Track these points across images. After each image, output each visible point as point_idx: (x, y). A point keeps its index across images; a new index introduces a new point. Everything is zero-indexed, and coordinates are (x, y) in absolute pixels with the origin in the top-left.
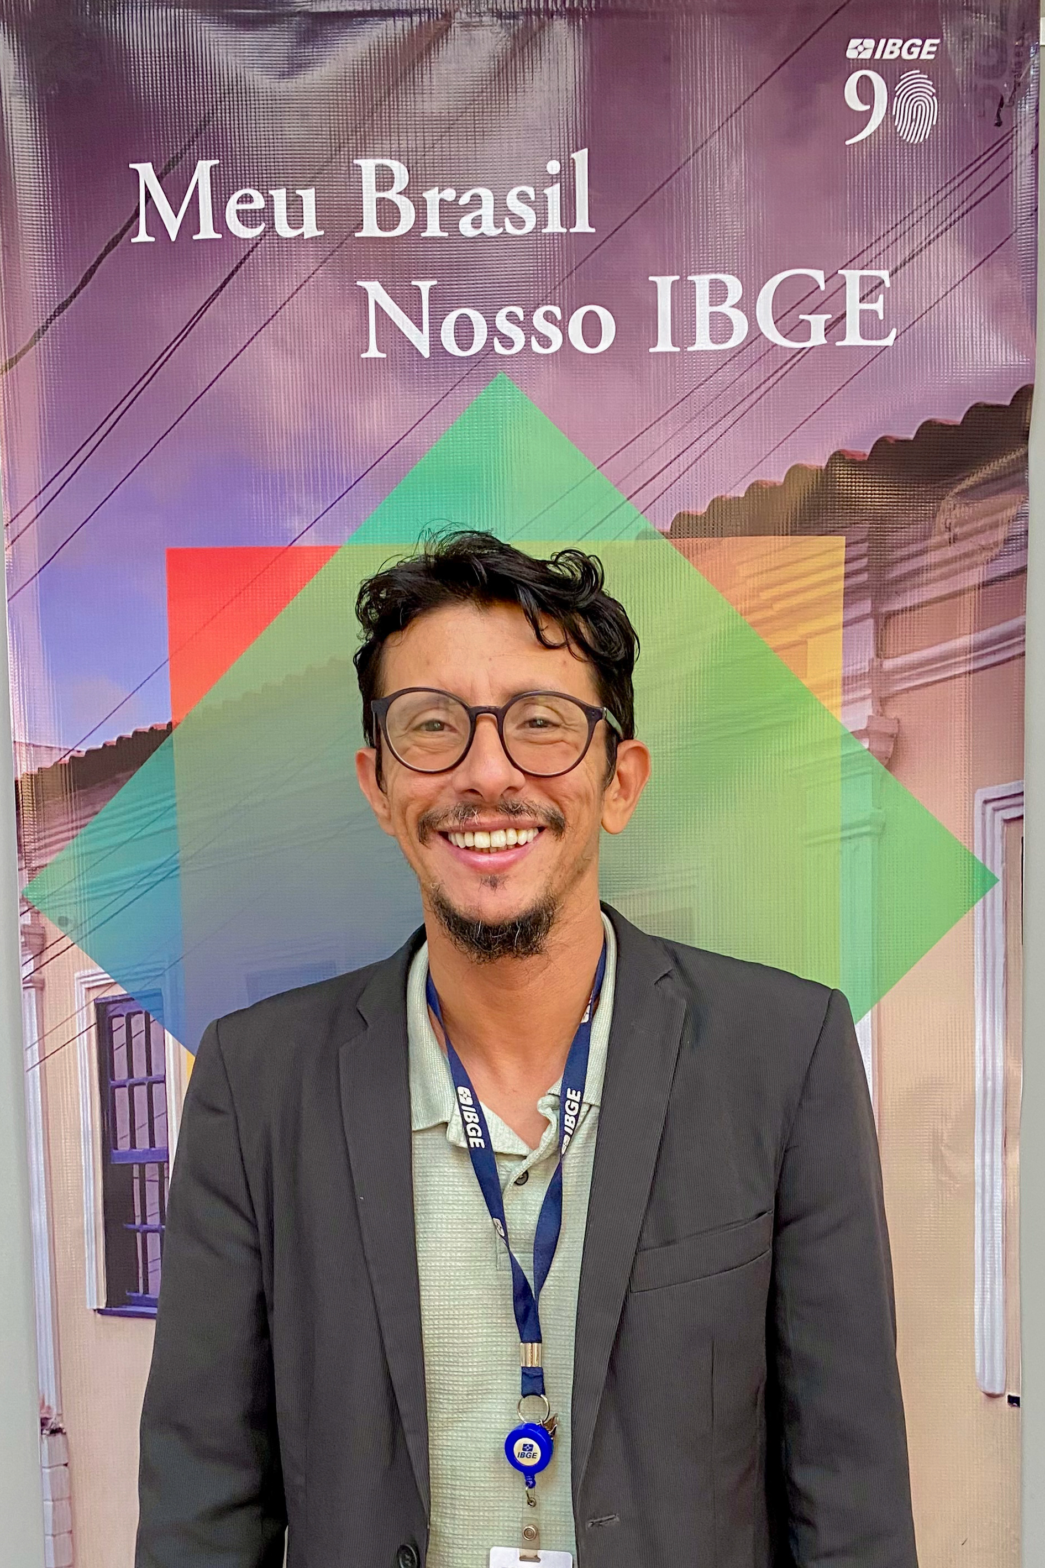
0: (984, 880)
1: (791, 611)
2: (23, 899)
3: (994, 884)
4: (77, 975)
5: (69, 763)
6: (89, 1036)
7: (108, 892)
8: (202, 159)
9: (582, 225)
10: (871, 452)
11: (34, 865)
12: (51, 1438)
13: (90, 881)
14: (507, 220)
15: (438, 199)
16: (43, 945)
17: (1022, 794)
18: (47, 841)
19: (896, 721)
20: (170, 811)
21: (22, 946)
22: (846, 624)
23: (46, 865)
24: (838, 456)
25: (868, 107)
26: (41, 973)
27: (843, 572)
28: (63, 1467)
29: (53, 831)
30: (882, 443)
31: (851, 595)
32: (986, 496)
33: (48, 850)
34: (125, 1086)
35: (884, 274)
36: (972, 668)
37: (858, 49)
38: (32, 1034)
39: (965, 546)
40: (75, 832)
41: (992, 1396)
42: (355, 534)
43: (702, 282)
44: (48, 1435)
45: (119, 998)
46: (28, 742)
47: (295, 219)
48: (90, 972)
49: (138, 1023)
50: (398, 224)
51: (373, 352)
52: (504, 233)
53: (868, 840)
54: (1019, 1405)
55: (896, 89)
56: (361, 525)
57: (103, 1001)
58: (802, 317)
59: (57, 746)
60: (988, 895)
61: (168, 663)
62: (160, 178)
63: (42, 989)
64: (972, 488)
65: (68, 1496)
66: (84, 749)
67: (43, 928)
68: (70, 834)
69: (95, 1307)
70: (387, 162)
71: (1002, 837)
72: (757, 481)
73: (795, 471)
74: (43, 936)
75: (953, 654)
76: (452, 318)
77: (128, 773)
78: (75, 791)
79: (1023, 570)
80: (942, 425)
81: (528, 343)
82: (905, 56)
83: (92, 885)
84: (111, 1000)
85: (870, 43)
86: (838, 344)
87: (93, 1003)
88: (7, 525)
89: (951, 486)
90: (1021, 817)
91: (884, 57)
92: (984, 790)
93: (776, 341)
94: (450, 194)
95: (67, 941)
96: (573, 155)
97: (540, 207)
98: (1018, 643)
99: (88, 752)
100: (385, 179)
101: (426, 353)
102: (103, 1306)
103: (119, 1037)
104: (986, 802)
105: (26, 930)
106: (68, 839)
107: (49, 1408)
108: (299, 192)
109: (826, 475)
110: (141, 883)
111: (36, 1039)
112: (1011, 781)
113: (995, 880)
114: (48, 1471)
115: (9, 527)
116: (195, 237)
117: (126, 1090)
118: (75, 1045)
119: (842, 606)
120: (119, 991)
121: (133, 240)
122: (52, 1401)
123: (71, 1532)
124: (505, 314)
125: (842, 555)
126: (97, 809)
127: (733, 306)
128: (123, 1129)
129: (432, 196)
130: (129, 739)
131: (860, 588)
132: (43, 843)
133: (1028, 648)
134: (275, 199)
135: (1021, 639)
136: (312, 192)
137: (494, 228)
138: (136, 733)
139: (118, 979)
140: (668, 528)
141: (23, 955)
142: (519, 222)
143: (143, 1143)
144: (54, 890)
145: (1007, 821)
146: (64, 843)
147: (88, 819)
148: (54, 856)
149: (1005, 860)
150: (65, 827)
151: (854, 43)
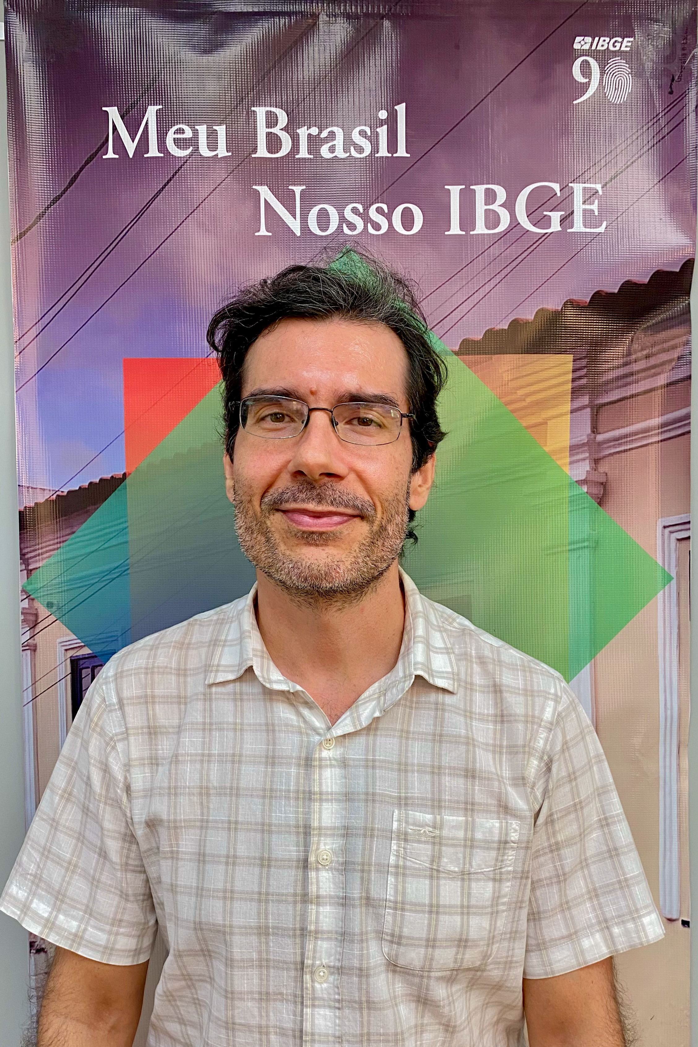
0: (664, 578)
1: (537, 403)
2: (23, 591)
3: (671, 580)
4: (59, 640)
5: (57, 501)
6: (66, 681)
7: (81, 584)
8: (151, 105)
9: (402, 152)
10: (591, 300)
11: (30, 568)
12: (37, 955)
13: (69, 578)
14: (352, 148)
15: (307, 134)
16: (36, 621)
17: (689, 522)
18: (40, 551)
19: (605, 474)
20: (124, 531)
21: (22, 622)
22: (572, 412)
23: (39, 567)
24: (570, 302)
26: (35, 640)
27: (571, 378)
30: (597, 295)
31: (576, 392)
32: (664, 330)
33: (41, 557)
35: (598, 187)
36: (660, 439)
37: (581, 43)
38: (26, 682)
39: (652, 361)
40: (59, 545)
41: (670, 920)
43: (480, 190)
44: (35, 954)
45: (87, 656)
46: (27, 485)
47: (213, 145)
48: (68, 638)
50: (280, 150)
51: (263, 232)
52: (350, 156)
53: (586, 551)
54: (689, 927)
57: (77, 658)
58: (545, 213)
59: (49, 488)
60: (667, 587)
61: (124, 435)
62: (122, 117)
63: (35, 650)
64: (656, 324)
66: (66, 490)
67: (36, 609)
68: (55, 547)
71: (676, 550)
72: (516, 318)
73: (541, 312)
74: (36, 615)
75: (649, 429)
76: (314, 211)
77: (94, 506)
78: (59, 518)
79: (689, 377)
80: (635, 284)
81: (365, 228)
82: (611, 48)
83: (70, 581)
84: (81, 657)
85: (589, 39)
87: (68, 660)
88: (16, 342)
89: (641, 323)
90: (689, 538)
91: (598, 48)
92: (664, 520)
93: (528, 228)
94: (314, 131)
95: (53, 618)
96: (396, 107)
98: (685, 425)
99: (68, 492)
100: (272, 121)
101: (298, 233)
103: (86, 682)
104: (665, 527)
105: (25, 611)
106: (54, 550)
108: (215, 127)
109: (561, 316)
110: (104, 579)
111: (32, 683)
112: (682, 514)
113: (670, 578)
115: (18, 343)
116: (146, 156)
118: (57, 688)
119: (569, 399)
120: (86, 651)
121: (104, 157)
124: (350, 209)
125: (570, 366)
126: (74, 530)
127: (500, 206)
129: (303, 132)
130: (96, 483)
131: (581, 388)
132: (37, 553)
133: (693, 428)
134: (199, 131)
135: (688, 421)
136: (224, 127)
137: (344, 153)
138: (101, 480)
139: (85, 644)
140: (457, 348)
141: (22, 628)
142: (360, 149)
144: (44, 584)
145: (679, 540)
146: (52, 553)
147: (67, 537)
148: (45, 561)
149: (678, 565)
150: (52, 542)
151: (578, 39)
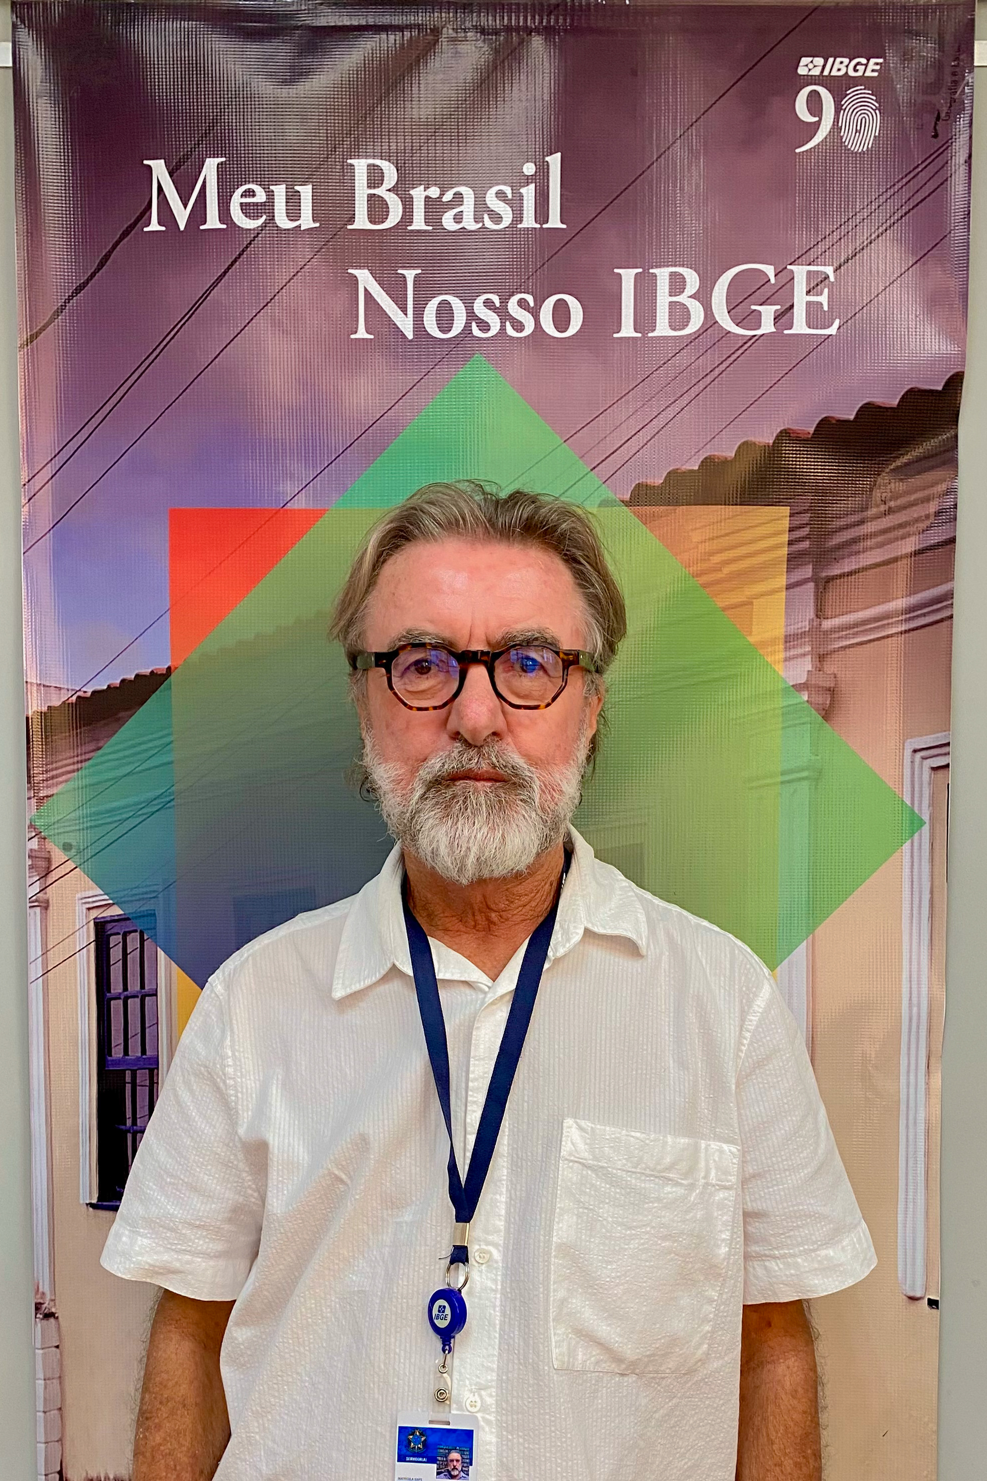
0: (912, 823)
1: (739, 574)
2: (31, 826)
3: (922, 826)
4: (79, 896)
5: (76, 704)
6: (88, 951)
7: (109, 820)
8: (210, 157)
9: (555, 222)
10: (815, 431)
11: (41, 795)
12: (45, 1322)
13: (93, 810)
14: (486, 217)
15: (423, 197)
16: (49, 868)
17: (948, 744)
18: (55, 773)
19: (832, 676)
20: (168, 748)
21: (29, 869)
22: (789, 587)
23: (53, 795)
24: (785, 435)
25: (817, 119)
26: (46, 893)
27: (787, 539)
28: (54, 1349)
29: (60, 764)
30: (825, 423)
31: (794, 560)
32: (919, 473)
33: (55, 780)
34: (120, 998)
35: (829, 270)
36: (903, 629)
37: (808, 66)
38: (35, 950)
39: (901, 517)
40: (79, 766)
41: (913, 1299)
42: (341, 498)
43: (663, 275)
44: (42, 1319)
45: (116, 918)
46: (39, 682)
47: (293, 212)
48: (91, 893)
49: (133, 941)
50: (387, 218)
51: (362, 333)
52: (483, 227)
53: (805, 783)
54: (938, 1308)
55: (843, 103)
56: (347, 490)
57: (102, 920)
58: (753, 307)
59: (66, 687)
60: (916, 836)
61: (168, 613)
62: (171, 174)
63: (46, 908)
64: (906, 465)
65: (58, 1375)
66: (89, 690)
67: (49, 852)
68: (75, 767)
69: (88, 1202)
70: (378, 162)
71: (930, 784)
72: (710, 456)
73: (745, 446)
74: (49, 860)
75: (887, 616)
76: (433, 305)
77: (129, 713)
78: (80, 727)
79: (953, 540)
80: (880, 407)
81: (503, 328)
82: (851, 73)
83: (96, 814)
84: (109, 919)
85: (819, 61)
86: (786, 332)
87: (92, 922)
88: (25, 485)
89: (887, 462)
90: (947, 766)
91: (832, 74)
92: (913, 740)
93: (729, 329)
94: (434, 192)
95: (71, 865)
96: (547, 159)
97: (516, 205)
98: (946, 607)
99: (94, 693)
100: (375, 178)
101: (410, 336)
102: (94, 1201)
103: (116, 954)
104: (915, 751)
105: (34, 854)
106: (73, 771)
107: (43, 1293)
108: (297, 188)
109: (773, 452)
110: (140, 813)
111: (40, 953)
112: (938, 732)
113: (922, 823)
114: (41, 1352)
115: (26, 486)
116: (202, 227)
117: (121, 1002)
118: (75, 960)
119: (785, 570)
120: (116, 911)
121: (146, 229)
122: (45, 1287)
123: (60, 1409)
124: (482, 301)
125: (786, 523)
126: (100, 745)
127: (690, 297)
128: (117, 1038)
129: (418, 194)
130: (130, 681)
131: (801, 554)
132: (50, 775)
133: (956, 612)
134: (275, 194)
135: (949, 602)
136: (309, 187)
137: (474, 223)
138: (137, 676)
139: (116, 901)
140: (627, 497)
141: (29, 877)
142: (496, 217)
143: (135, 1052)
144: (59, 818)
145: (934, 769)
146: (69, 776)
147: (92, 754)
148: (60, 787)
149: (932, 804)
150: (71, 761)
151: (805, 61)
